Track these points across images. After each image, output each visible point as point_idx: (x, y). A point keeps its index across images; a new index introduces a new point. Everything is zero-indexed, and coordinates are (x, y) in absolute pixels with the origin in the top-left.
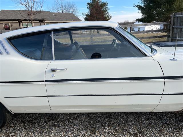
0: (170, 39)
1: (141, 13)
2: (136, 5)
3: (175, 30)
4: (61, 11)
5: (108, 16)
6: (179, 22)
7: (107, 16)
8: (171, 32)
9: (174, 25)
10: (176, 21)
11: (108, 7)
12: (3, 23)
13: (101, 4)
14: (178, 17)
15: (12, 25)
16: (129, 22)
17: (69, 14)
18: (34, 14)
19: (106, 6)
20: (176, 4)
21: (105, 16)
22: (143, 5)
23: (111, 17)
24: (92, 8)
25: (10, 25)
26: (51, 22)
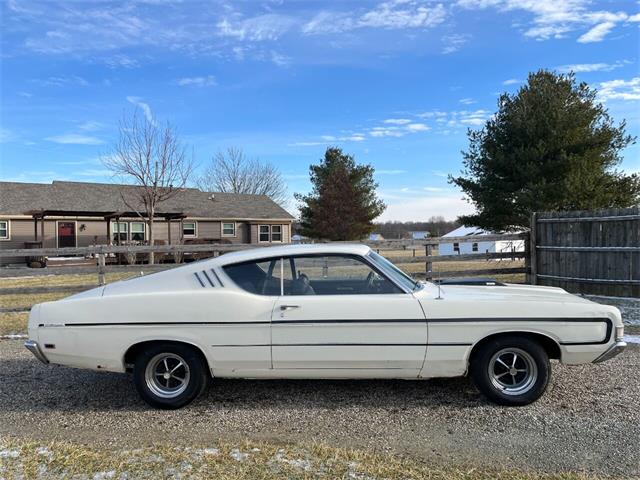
0: (534, 278)
1: (471, 201)
2: (456, 178)
3: (543, 254)
4: (229, 188)
5: (374, 205)
6: (549, 235)
7: (370, 203)
8: (533, 260)
9: (538, 242)
10: (542, 232)
11: (373, 178)
12: (55, 220)
13: (354, 171)
14: (546, 223)
15: (83, 226)
16: (444, 223)
17: (255, 197)
18: (159, 200)
19: (369, 178)
20: (571, 178)
21: (364, 204)
22: (475, 179)
23: (383, 207)
24: (328, 184)
25: (77, 225)
26: (199, 221)
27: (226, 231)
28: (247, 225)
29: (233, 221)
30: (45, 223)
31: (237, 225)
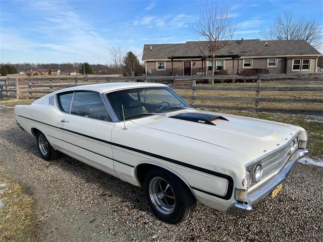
12: (183, 61)
15: (194, 63)
25: (192, 63)
26: (254, 59)
27: (270, 64)
28: (285, 60)
29: (276, 58)
30: (174, 63)
31: (277, 60)
